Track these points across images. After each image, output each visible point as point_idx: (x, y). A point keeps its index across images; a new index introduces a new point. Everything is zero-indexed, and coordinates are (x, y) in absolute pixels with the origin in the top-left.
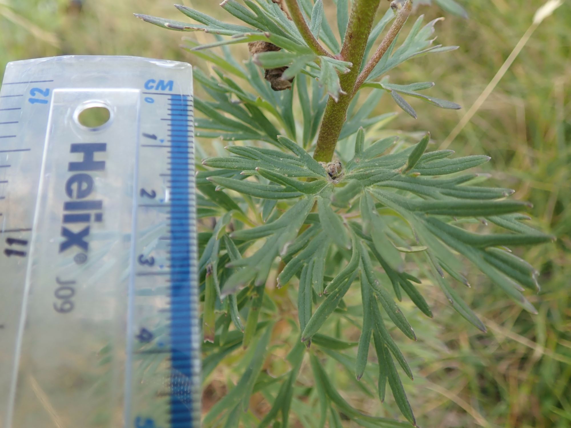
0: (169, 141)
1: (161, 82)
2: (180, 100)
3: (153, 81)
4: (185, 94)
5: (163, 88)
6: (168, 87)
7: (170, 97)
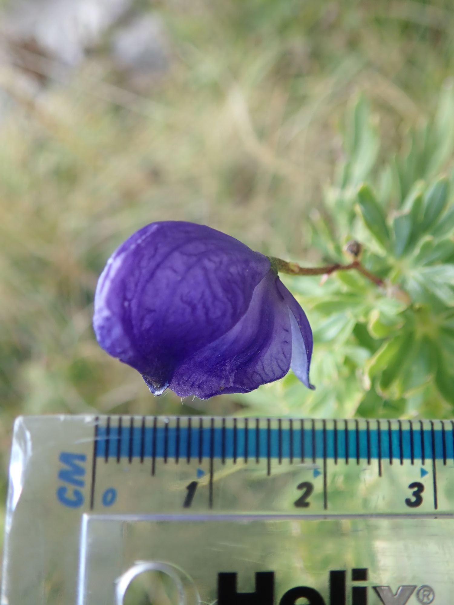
0: (200, 461)
1: (63, 475)
2: (107, 442)
3: (61, 492)
4: (92, 431)
5: (80, 471)
6: (78, 462)
7: (100, 460)
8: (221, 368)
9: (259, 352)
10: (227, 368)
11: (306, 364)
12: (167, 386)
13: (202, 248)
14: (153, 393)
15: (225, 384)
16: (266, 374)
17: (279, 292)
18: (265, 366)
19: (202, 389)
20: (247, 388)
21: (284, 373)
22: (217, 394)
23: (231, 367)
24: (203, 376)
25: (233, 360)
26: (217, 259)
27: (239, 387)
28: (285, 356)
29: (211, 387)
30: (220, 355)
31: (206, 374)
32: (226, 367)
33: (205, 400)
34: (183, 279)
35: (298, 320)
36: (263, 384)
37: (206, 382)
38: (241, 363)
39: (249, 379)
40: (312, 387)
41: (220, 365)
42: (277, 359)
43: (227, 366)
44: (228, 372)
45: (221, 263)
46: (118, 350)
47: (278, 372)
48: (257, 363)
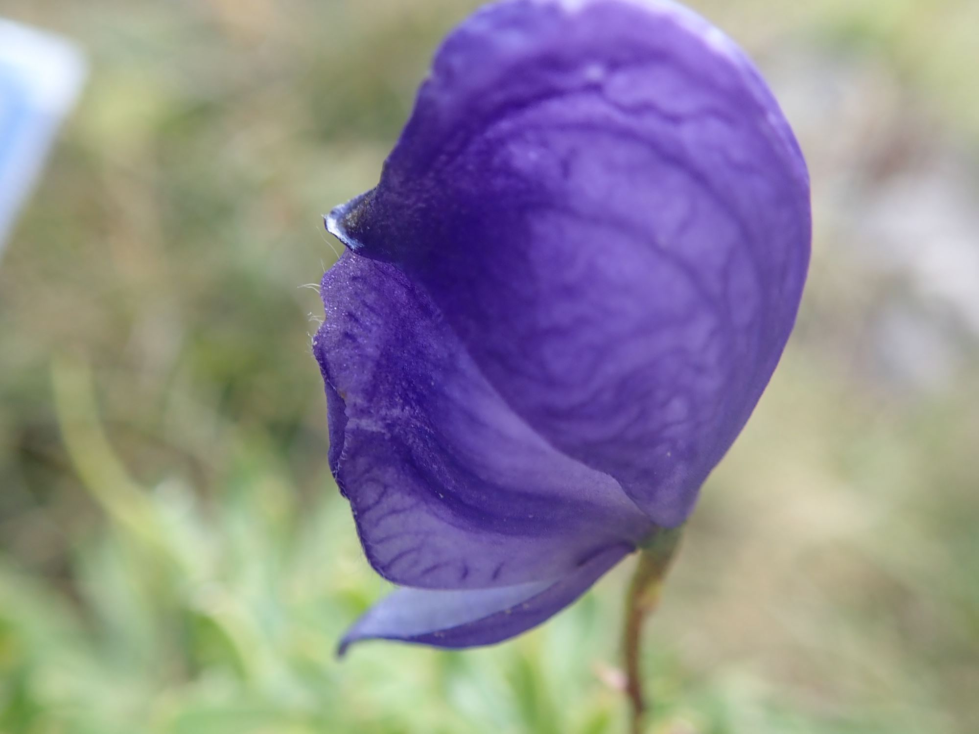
8: (396, 394)
9: (442, 496)
10: (396, 412)
11: (405, 632)
12: (350, 244)
13: (743, 314)
14: (333, 213)
15: (355, 405)
16: (379, 519)
17: (595, 552)
18: (402, 516)
19: (340, 344)
20: (343, 463)
21: (383, 568)
22: (328, 381)
23: (399, 422)
24: (377, 346)
25: (418, 424)
26: (711, 357)
27: (345, 443)
28: (428, 571)
29: (347, 368)
30: (433, 384)
31: (382, 355)
32: (399, 407)
33: (312, 348)
34: (662, 253)
35: (526, 606)
36: (353, 510)
37: (359, 355)
38: (410, 450)
39: (367, 471)
40: (343, 648)
41: (405, 390)
42: (418, 549)
43: (403, 410)
44: (386, 414)
45: (700, 370)
46: (457, 61)
47: (384, 553)
48: (409, 494)
